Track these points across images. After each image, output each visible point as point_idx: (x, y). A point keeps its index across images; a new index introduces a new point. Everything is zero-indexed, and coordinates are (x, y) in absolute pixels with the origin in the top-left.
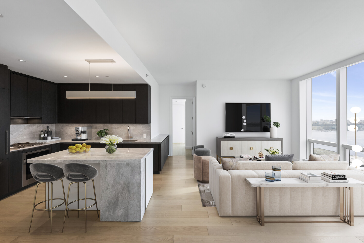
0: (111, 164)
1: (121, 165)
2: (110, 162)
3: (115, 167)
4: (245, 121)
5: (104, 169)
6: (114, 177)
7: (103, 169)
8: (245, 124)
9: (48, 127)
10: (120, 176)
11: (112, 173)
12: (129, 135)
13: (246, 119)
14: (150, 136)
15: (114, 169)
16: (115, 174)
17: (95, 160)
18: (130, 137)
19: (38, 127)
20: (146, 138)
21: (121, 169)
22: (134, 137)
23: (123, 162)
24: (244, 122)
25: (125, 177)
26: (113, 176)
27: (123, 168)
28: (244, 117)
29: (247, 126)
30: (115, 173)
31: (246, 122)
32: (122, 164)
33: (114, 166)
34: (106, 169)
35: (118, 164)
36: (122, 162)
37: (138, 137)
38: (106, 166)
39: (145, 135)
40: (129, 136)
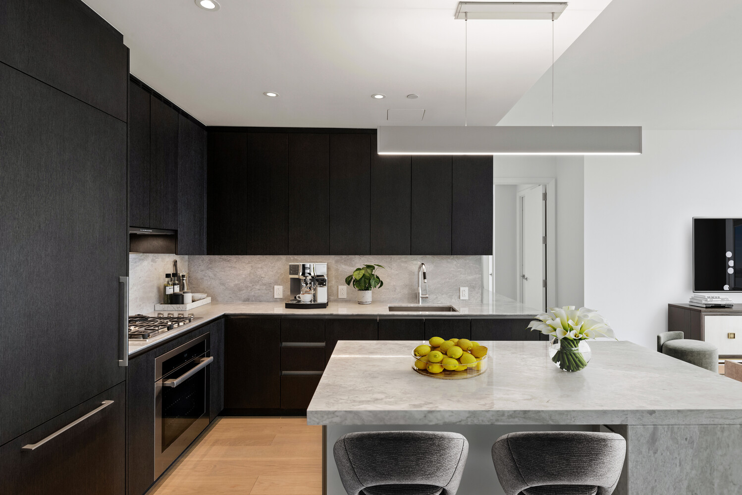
0: (676, 430)
1: (719, 433)
2: (672, 421)
3: (693, 442)
4: (731, 263)
5: (644, 449)
6: (689, 487)
7: (640, 453)
8: (731, 271)
9: (175, 263)
10: (716, 482)
11: (678, 469)
12: (418, 289)
13: (734, 258)
14: (479, 295)
15: (690, 452)
16: (694, 472)
17: (605, 412)
18: (421, 296)
19: (154, 264)
20: (469, 300)
21: (720, 452)
22: (431, 297)
23: (728, 422)
24: (729, 267)
25: (736, 489)
26: (686, 483)
27: (728, 446)
28: (729, 254)
29: (735, 277)
30: (692, 469)
31: (734, 267)
32: (723, 430)
33: (688, 436)
34: (655, 453)
35: (706, 430)
36: (721, 421)
37: (444, 296)
38: (653, 439)
39: (466, 289)
40: (419, 293)
